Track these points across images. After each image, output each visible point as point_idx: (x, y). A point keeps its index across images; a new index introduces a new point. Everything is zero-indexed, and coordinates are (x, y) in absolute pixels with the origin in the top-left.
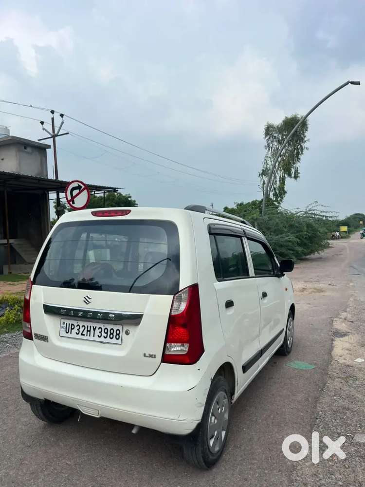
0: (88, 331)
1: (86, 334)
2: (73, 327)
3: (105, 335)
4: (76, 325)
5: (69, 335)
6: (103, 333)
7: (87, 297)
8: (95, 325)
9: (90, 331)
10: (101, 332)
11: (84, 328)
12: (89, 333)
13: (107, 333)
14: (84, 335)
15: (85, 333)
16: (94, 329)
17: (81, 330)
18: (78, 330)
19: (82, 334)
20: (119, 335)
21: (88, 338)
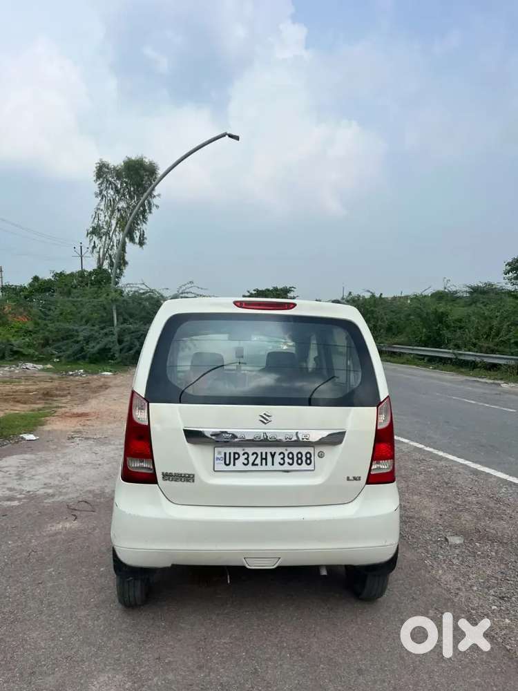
0: (262, 459)
1: (259, 464)
2: (237, 456)
3: (291, 461)
4: (241, 453)
5: (231, 467)
6: (286, 459)
7: (265, 414)
8: (273, 450)
9: (266, 459)
10: (283, 459)
11: (255, 455)
12: (264, 461)
13: (293, 459)
14: (257, 465)
15: (258, 461)
16: (273, 456)
17: (252, 459)
18: (247, 459)
19: (253, 464)
20: (310, 459)
21: (264, 467)
